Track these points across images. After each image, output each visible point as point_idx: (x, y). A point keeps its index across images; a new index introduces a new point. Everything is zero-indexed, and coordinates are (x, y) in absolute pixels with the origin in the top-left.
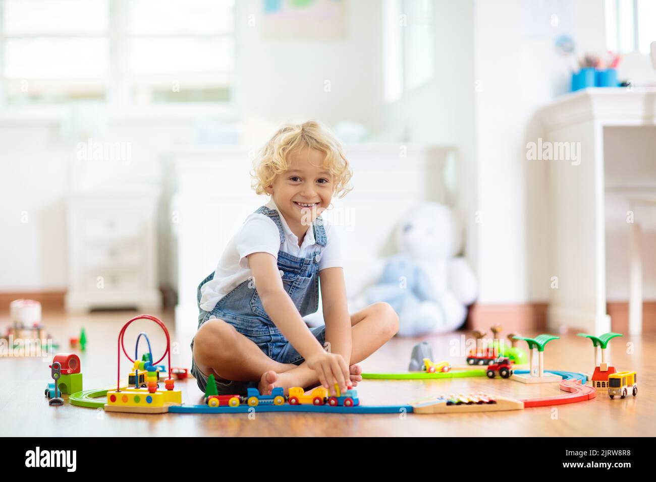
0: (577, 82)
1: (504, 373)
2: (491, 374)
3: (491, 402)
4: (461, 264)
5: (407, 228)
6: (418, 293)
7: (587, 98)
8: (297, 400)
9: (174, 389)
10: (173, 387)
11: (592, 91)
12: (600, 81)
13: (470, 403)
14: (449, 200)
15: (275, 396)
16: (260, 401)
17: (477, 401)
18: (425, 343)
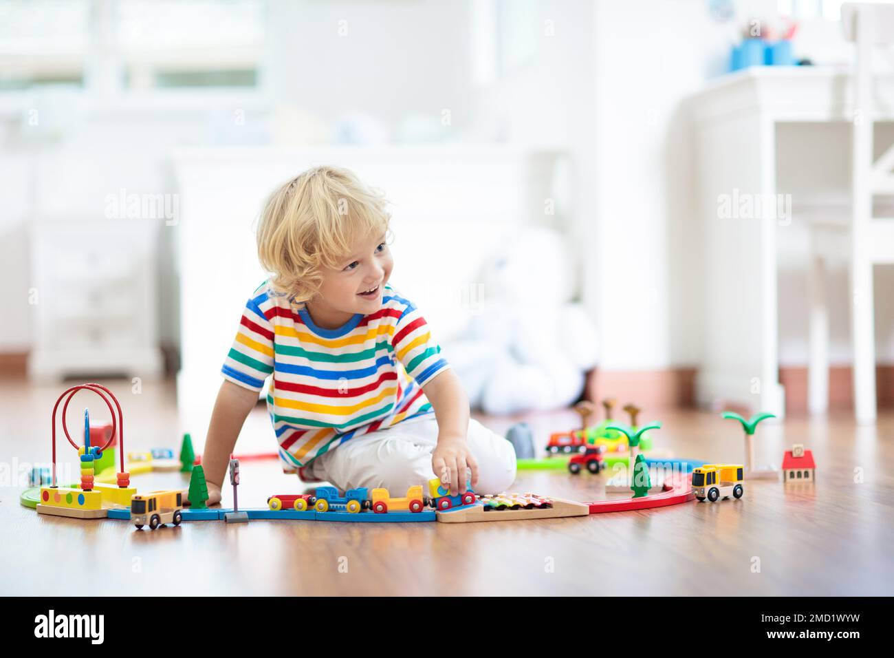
0: (737, 61)
1: (593, 466)
2: (574, 468)
3: (545, 506)
4: (575, 312)
5: (501, 264)
6: (515, 354)
7: (751, 81)
8: (385, 507)
9: (128, 486)
10: (128, 483)
11: (758, 71)
12: (769, 58)
13: (516, 507)
14: (560, 224)
15: (348, 500)
16: (331, 505)
17: (526, 504)
18: (523, 425)
